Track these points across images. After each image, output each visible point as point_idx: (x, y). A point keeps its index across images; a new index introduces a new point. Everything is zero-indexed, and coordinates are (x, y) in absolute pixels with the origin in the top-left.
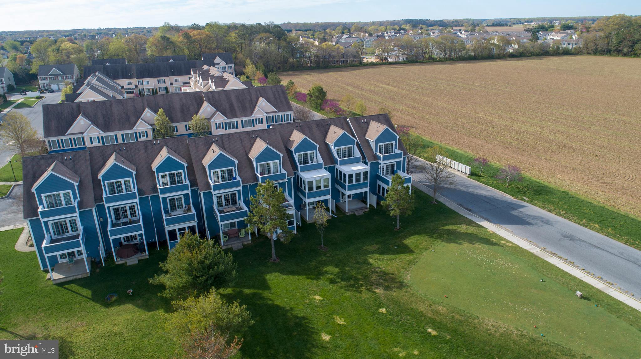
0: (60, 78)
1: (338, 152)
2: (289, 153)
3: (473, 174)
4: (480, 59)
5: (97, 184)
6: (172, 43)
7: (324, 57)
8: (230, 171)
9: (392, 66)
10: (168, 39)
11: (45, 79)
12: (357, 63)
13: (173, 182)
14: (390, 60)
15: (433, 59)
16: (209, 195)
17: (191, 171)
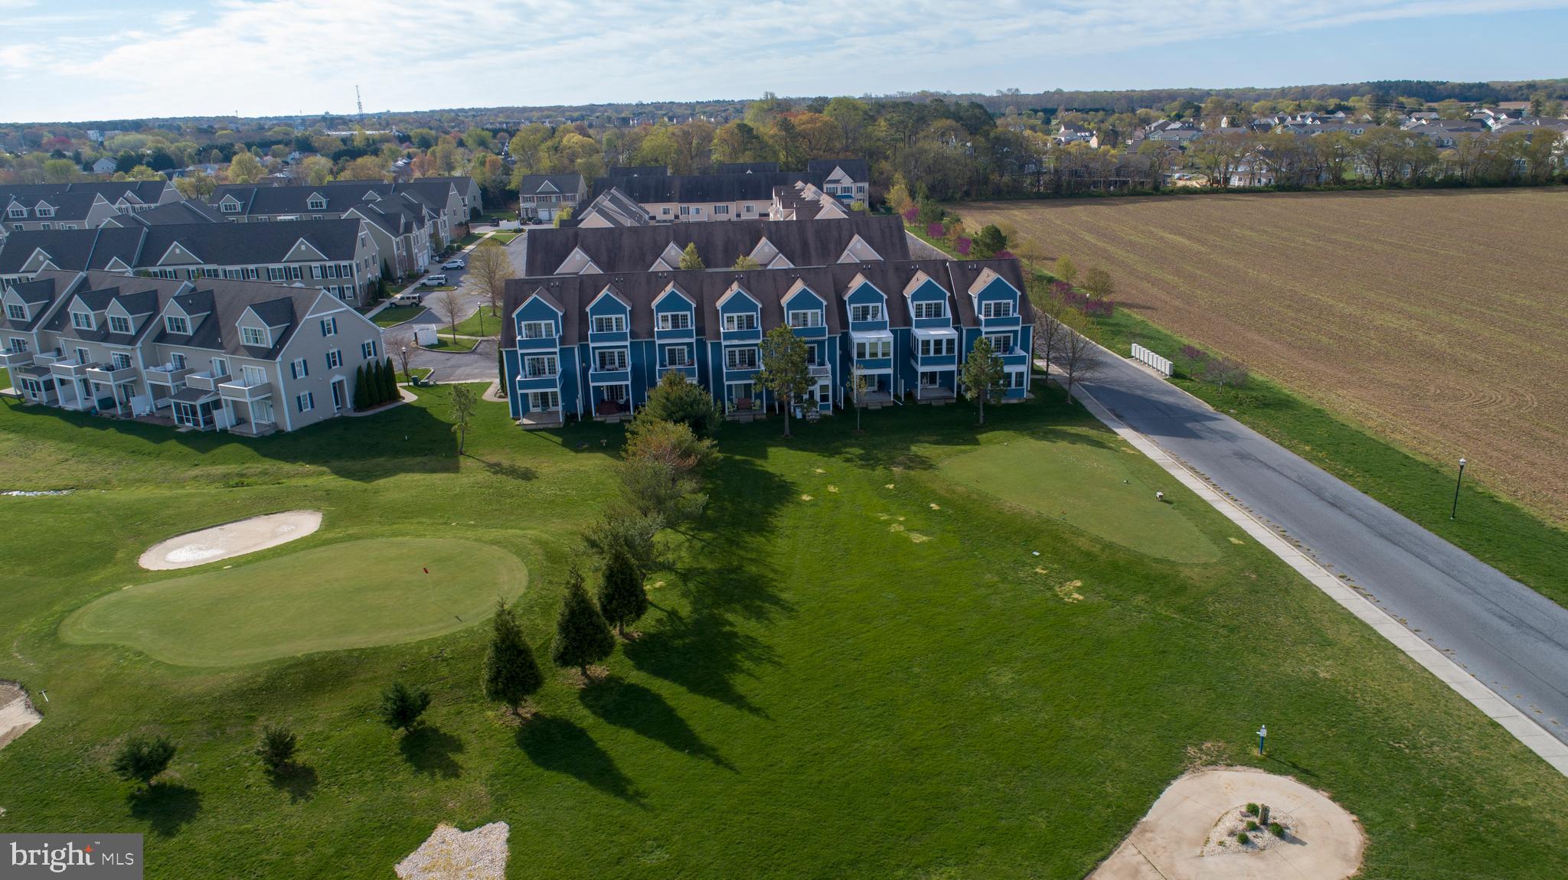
0: (554, 200)
1: (919, 308)
3: (1176, 375)
4: (1477, 186)
5: (583, 319)
6: (757, 137)
7: (1074, 173)
8: (750, 319)
9: (1240, 197)
10: (750, 130)
11: (531, 200)
12: (1147, 188)
13: (675, 324)
14: (1235, 182)
15: (1345, 182)
16: (717, 347)
17: (700, 313)
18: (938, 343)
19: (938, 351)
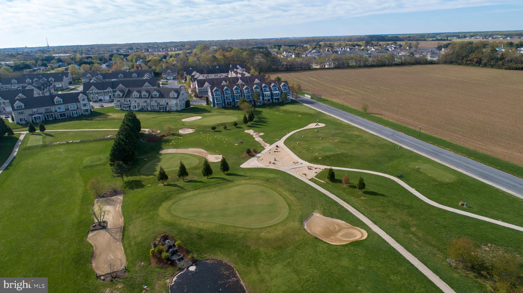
0: (171, 74)
1: (273, 89)
2: (262, 88)
3: (311, 98)
4: (377, 66)
6: (217, 59)
7: (290, 65)
8: (249, 91)
9: (327, 70)
10: (215, 57)
11: (165, 75)
12: (307, 68)
14: (326, 66)
15: (350, 66)
16: (244, 95)
17: (241, 91)
18: (277, 93)
19: (277, 95)
